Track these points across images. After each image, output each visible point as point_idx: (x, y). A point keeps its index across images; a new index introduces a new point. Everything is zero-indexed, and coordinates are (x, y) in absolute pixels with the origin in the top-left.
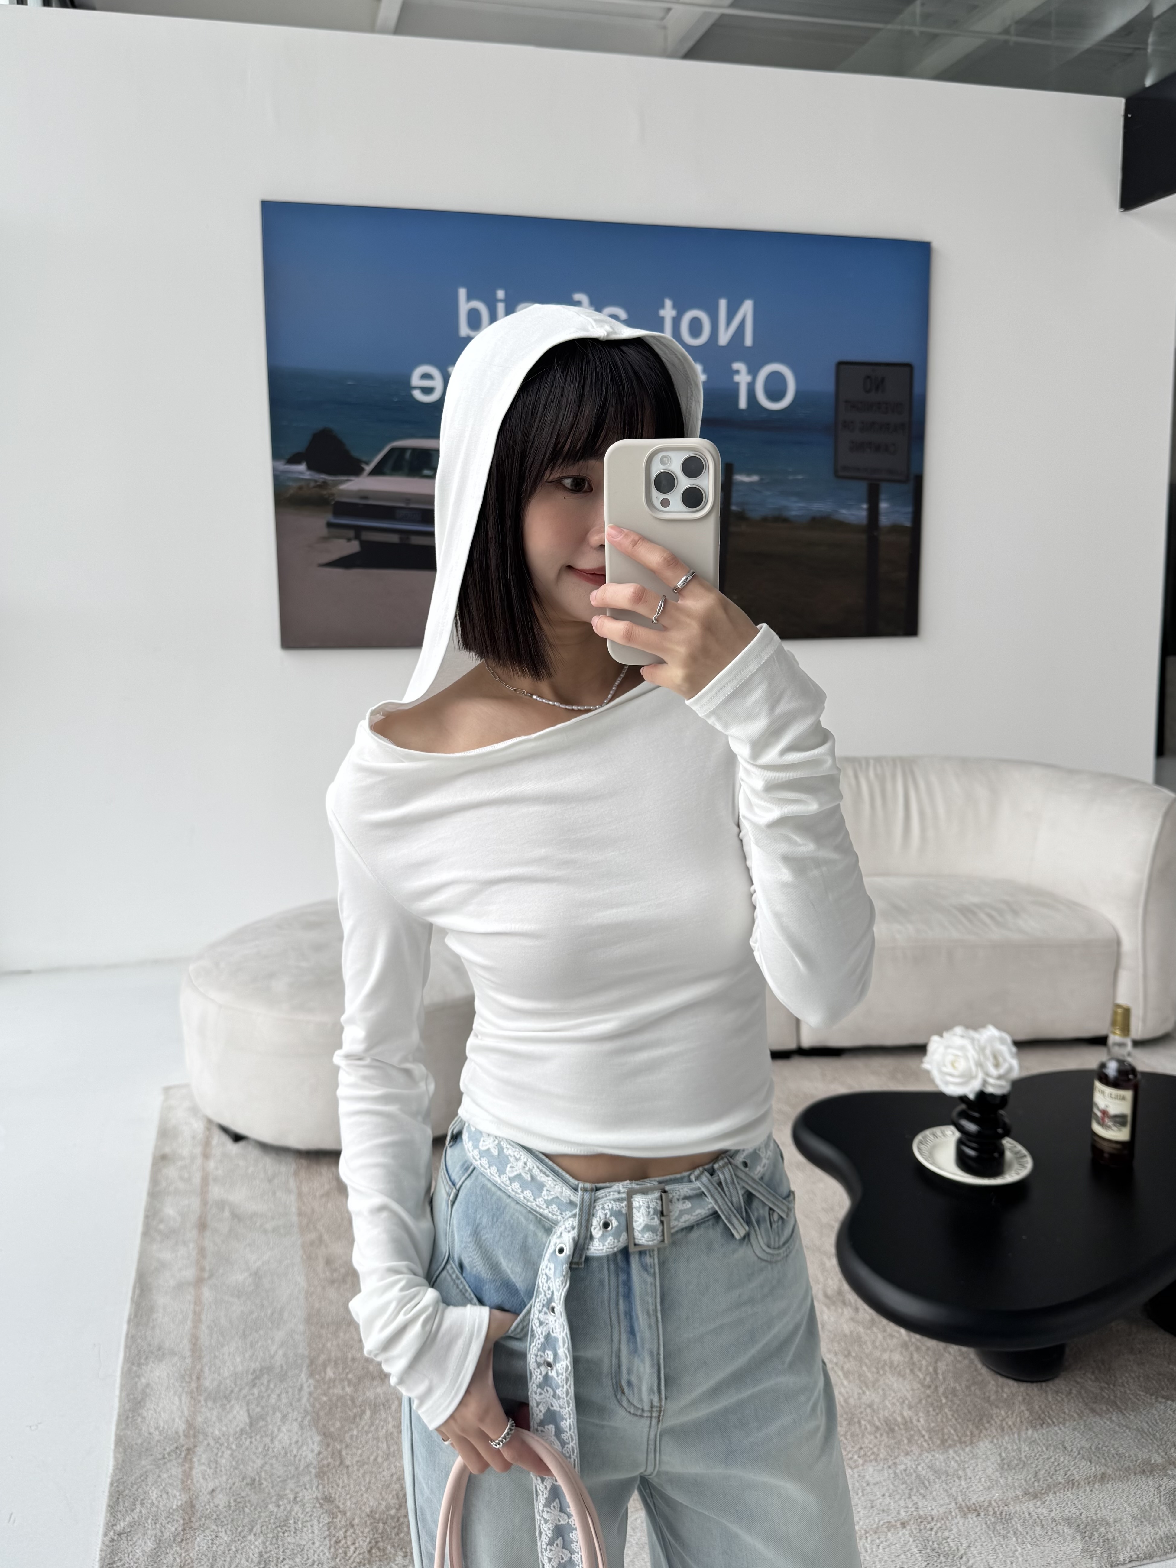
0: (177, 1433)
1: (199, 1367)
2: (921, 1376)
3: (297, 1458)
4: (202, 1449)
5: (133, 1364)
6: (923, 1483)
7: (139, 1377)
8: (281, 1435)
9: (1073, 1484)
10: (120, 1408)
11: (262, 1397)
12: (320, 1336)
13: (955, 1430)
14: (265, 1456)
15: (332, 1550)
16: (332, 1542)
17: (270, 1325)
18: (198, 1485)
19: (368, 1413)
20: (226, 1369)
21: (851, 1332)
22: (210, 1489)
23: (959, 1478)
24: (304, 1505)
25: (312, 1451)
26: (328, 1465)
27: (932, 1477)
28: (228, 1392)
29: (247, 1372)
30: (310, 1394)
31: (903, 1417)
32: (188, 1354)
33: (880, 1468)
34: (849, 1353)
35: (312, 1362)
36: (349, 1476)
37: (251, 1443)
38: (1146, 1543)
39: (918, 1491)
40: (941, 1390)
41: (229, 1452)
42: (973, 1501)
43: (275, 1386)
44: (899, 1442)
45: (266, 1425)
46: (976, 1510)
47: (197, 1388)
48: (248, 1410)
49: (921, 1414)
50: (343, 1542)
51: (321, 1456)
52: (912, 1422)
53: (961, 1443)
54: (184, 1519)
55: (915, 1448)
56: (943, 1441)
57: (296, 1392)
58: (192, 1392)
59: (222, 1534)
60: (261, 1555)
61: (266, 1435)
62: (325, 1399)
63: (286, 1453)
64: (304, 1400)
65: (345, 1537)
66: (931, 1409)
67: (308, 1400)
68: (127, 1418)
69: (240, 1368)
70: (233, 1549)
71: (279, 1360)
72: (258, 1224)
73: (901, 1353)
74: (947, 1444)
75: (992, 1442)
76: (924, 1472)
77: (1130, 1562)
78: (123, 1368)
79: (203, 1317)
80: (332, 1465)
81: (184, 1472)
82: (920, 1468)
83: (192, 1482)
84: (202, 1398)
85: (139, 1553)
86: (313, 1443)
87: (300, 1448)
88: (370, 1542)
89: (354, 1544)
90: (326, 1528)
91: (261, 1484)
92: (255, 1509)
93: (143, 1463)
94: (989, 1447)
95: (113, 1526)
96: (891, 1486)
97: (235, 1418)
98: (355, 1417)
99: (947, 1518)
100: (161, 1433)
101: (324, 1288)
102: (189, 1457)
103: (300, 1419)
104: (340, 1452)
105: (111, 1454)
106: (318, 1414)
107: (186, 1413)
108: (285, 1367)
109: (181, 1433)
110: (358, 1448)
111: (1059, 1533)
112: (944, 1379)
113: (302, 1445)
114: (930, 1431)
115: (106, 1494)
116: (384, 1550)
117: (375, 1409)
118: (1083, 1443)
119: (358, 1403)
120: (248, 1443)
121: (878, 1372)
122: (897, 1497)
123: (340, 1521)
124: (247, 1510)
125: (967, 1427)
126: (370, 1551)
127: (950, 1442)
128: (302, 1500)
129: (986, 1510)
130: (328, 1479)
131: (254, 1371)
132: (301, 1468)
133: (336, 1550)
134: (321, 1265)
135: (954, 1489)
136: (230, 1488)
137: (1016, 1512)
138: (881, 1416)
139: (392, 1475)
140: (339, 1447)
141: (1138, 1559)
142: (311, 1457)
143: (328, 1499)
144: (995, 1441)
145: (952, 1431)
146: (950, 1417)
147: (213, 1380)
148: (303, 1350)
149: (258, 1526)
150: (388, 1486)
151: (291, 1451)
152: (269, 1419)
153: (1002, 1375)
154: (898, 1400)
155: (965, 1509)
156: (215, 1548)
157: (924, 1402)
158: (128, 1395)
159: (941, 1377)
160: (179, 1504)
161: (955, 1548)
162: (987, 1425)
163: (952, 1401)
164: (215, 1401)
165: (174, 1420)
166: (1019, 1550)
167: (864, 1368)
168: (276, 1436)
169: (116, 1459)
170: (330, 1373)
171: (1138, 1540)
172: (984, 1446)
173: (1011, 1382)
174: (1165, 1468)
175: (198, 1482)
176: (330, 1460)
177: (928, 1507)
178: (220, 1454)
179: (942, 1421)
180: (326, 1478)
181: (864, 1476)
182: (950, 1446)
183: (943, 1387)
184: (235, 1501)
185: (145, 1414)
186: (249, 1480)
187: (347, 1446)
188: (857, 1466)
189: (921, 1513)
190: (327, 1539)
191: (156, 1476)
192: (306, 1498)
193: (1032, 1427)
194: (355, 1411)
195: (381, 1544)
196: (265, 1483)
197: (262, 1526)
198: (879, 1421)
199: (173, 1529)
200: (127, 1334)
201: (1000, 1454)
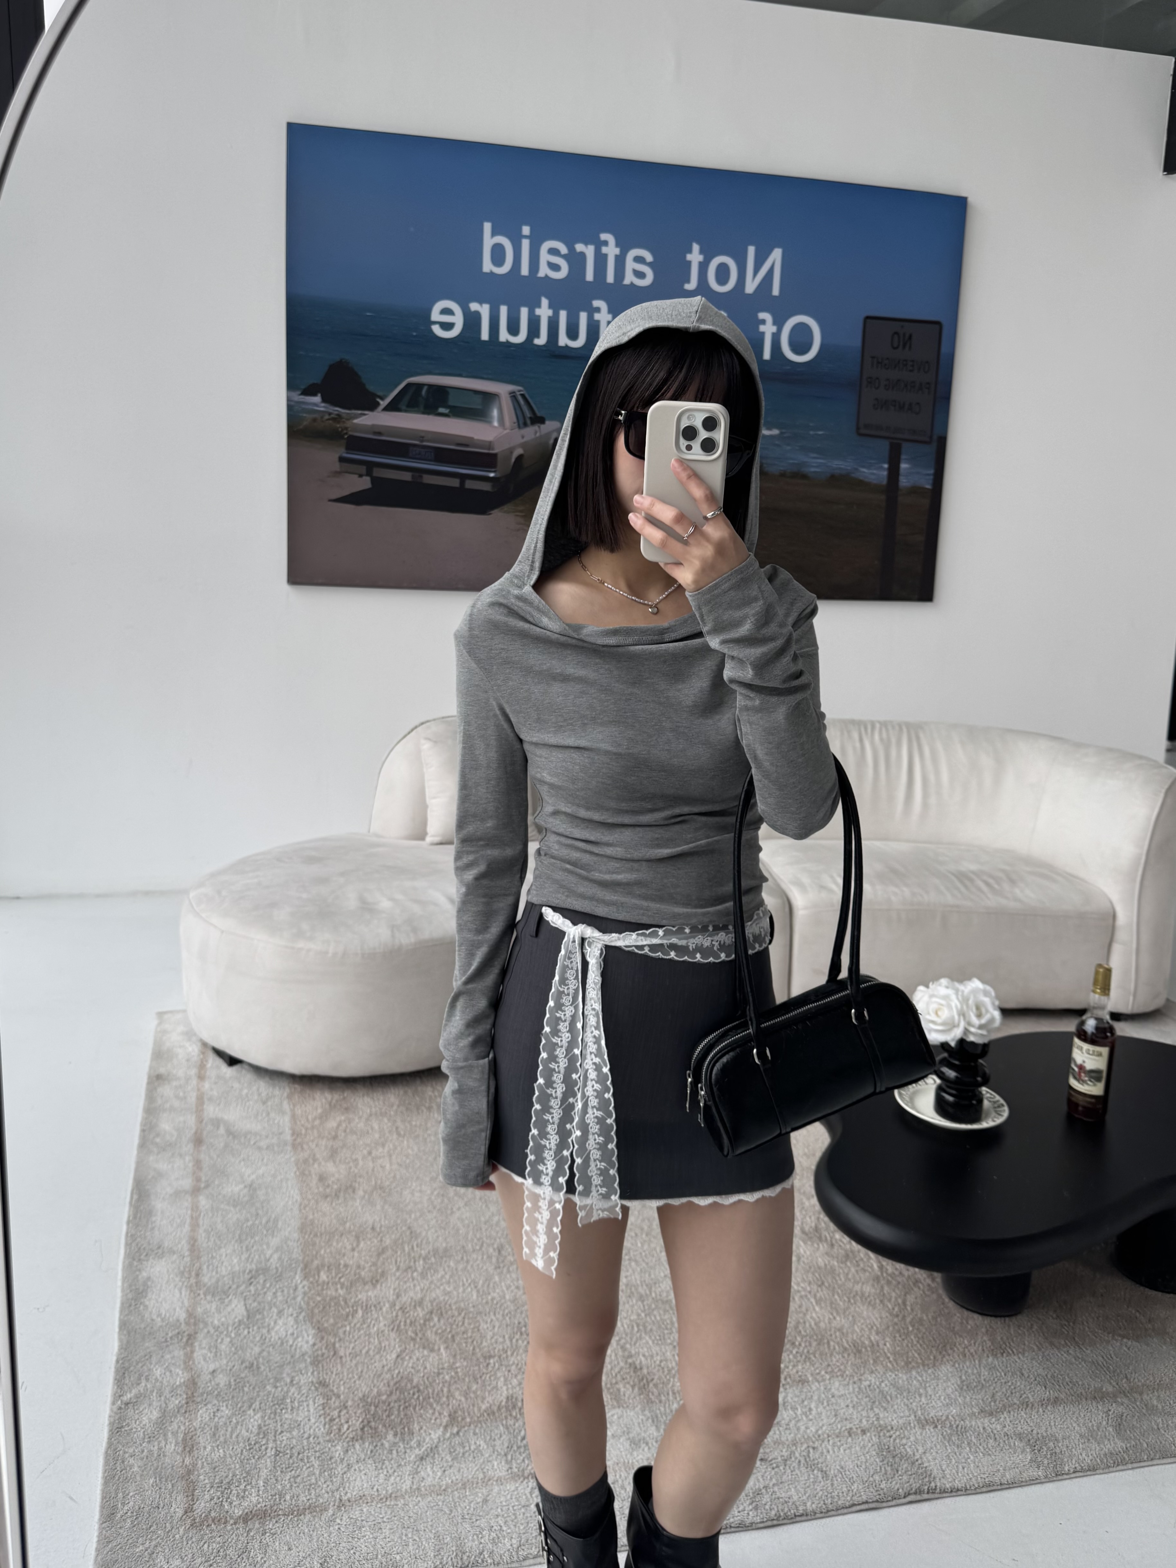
0: (178, 1320)
1: (197, 1265)
2: (890, 1306)
3: (293, 1348)
4: (202, 1335)
5: (134, 1259)
6: (885, 1397)
7: (140, 1270)
8: (277, 1328)
9: (1027, 1406)
10: (122, 1296)
11: (259, 1295)
12: (314, 1244)
13: (919, 1354)
14: (262, 1344)
15: (327, 1426)
16: (327, 1420)
17: (265, 1232)
18: (200, 1366)
19: (360, 1312)
20: (223, 1268)
21: (825, 1265)
22: (211, 1369)
23: (920, 1395)
24: (300, 1387)
25: (307, 1342)
26: (323, 1355)
27: (894, 1393)
28: (226, 1287)
29: (244, 1272)
30: (305, 1294)
31: (871, 1341)
32: (187, 1253)
33: (845, 1382)
34: (823, 1283)
35: (306, 1266)
36: (342, 1365)
37: (249, 1332)
38: (1091, 1457)
39: (880, 1403)
40: (908, 1320)
41: (228, 1339)
42: (932, 1414)
43: (271, 1285)
44: (865, 1363)
45: (263, 1318)
46: (934, 1423)
47: (196, 1283)
48: (245, 1305)
49: (887, 1339)
50: (337, 1420)
51: (316, 1347)
52: (878, 1346)
53: (924, 1365)
54: (187, 1394)
55: (880, 1368)
56: (907, 1363)
57: (291, 1291)
58: (191, 1286)
59: (224, 1408)
60: (260, 1427)
61: (264, 1327)
62: (319, 1299)
63: (282, 1343)
64: (299, 1299)
65: (339, 1416)
66: (897, 1335)
67: (303, 1299)
68: (130, 1306)
69: (237, 1268)
70: (234, 1420)
71: (274, 1262)
72: (252, 1142)
73: (873, 1286)
74: (910, 1366)
75: (953, 1366)
76: (887, 1389)
77: (1074, 1472)
78: (124, 1262)
79: (201, 1222)
80: (325, 1356)
81: (186, 1354)
82: (883, 1385)
83: (194, 1363)
84: (201, 1292)
85: (145, 1420)
86: (308, 1336)
87: (295, 1340)
88: (363, 1422)
89: (347, 1422)
90: (321, 1408)
91: (258, 1368)
92: (254, 1388)
93: (147, 1344)
94: (950, 1370)
95: (120, 1396)
96: (855, 1399)
97: (233, 1310)
98: (347, 1316)
99: (906, 1428)
100: (163, 1320)
101: (317, 1202)
102: (190, 1342)
103: (295, 1315)
104: (334, 1344)
105: (116, 1336)
106: (312, 1312)
107: (186, 1304)
108: (280, 1269)
109: (182, 1320)
110: (350, 1342)
111: (1010, 1446)
112: (912, 1310)
113: (298, 1337)
114: (894, 1354)
115: (113, 1370)
116: (376, 1429)
117: (367, 1309)
118: (1040, 1371)
119: (350, 1304)
120: (246, 1332)
121: (849, 1301)
122: (860, 1408)
123: (334, 1402)
124: (246, 1389)
125: (931, 1352)
126: (362, 1429)
127: (913, 1364)
128: (297, 1383)
129: (943, 1423)
130: (323, 1366)
131: (250, 1271)
132: (297, 1356)
133: (331, 1427)
134: (315, 1180)
135: (914, 1404)
136: (231, 1370)
137: (971, 1426)
138: (850, 1339)
139: (383, 1367)
140: (333, 1341)
141: (1082, 1470)
142: (306, 1347)
143: (323, 1384)
144: (957, 1365)
145: (916, 1355)
146: (915, 1343)
147: (211, 1277)
148: (297, 1254)
149: (258, 1403)
150: (380, 1376)
151: (287, 1342)
152: (265, 1313)
153: (967, 1309)
154: (867, 1326)
155: (924, 1422)
156: (216, 1419)
157: (891, 1329)
158: (130, 1286)
159: (909, 1308)
160: (182, 1380)
161: (911, 1453)
162: (950, 1352)
163: (918, 1329)
164: (213, 1295)
165: (175, 1310)
166: (972, 1458)
167: (836, 1297)
168: (273, 1329)
169: (120, 1340)
170: (323, 1276)
171: (1084, 1455)
172: (945, 1369)
173: (976, 1316)
174: (1115, 1396)
175: (199, 1363)
176: (324, 1351)
177: (889, 1418)
178: (219, 1340)
179: (907, 1346)
180: (320, 1365)
181: (830, 1389)
182: (913, 1368)
183: (911, 1316)
184: (235, 1380)
185: (147, 1303)
186: (247, 1364)
187: (340, 1340)
188: (824, 1380)
189: (882, 1422)
190: (322, 1418)
191: (159, 1356)
192: (302, 1382)
193: (992, 1355)
194: (347, 1310)
195: (373, 1424)
196: (263, 1368)
197: (260, 1404)
198: (847, 1342)
199: (177, 1402)
200: (127, 1233)
201: (961, 1377)
